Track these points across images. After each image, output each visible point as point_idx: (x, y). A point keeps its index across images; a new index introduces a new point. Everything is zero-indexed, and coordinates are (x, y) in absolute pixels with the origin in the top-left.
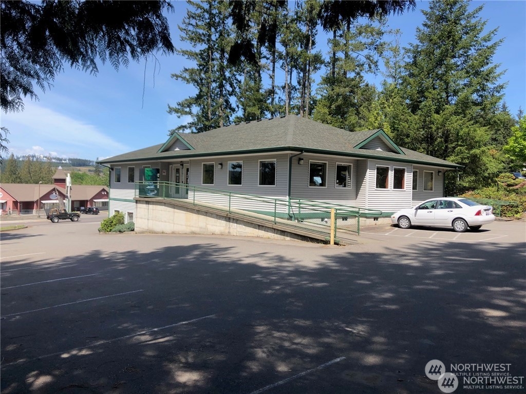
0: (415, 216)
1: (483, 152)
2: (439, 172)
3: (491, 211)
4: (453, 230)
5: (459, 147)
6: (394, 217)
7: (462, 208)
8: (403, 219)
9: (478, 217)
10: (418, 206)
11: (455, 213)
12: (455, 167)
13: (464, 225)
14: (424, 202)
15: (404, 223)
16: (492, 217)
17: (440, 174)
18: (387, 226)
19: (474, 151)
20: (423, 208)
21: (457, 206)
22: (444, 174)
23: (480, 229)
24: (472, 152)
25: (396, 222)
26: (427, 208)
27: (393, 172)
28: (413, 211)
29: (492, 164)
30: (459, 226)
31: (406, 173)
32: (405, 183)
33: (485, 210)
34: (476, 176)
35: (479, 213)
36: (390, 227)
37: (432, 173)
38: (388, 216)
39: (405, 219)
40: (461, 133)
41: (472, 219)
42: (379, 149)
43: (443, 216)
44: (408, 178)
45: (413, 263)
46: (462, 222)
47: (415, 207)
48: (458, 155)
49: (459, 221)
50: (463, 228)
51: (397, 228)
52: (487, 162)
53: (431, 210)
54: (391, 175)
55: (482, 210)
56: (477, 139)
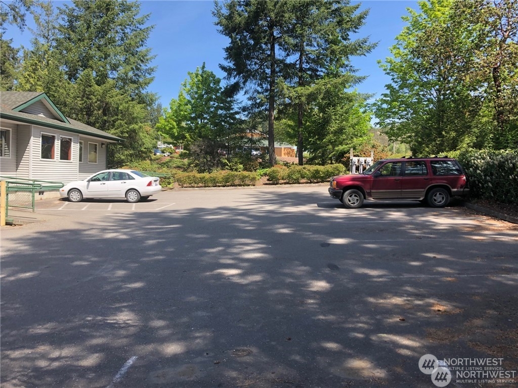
0: (87, 188)
1: (140, 127)
2: (102, 144)
3: (158, 182)
4: (127, 201)
5: (119, 121)
6: (63, 191)
7: (134, 179)
8: (74, 192)
9: (149, 187)
10: (89, 178)
11: (129, 184)
12: (117, 140)
13: (136, 195)
14: (95, 174)
15: (75, 196)
16: (159, 187)
17: (104, 146)
18: (55, 200)
19: (133, 126)
20: (95, 180)
21: (130, 178)
22: (107, 146)
23: (149, 199)
24: (131, 127)
25: (66, 196)
26: (99, 180)
27: (60, 142)
28: (85, 183)
29: (147, 139)
30: (133, 196)
31: (72, 143)
32: (72, 154)
33: (155, 181)
34: (134, 150)
35: (150, 184)
36: (59, 202)
37: (96, 145)
38: (56, 189)
39: (76, 192)
40: (121, 108)
41: (144, 190)
42: (42, 115)
43: (115, 187)
44: (75, 148)
45: (117, 236)
46: (135, 193)
47: (87, 179)
48: (117, 128)
49: (132, 192)
50: (136, 198)
51: (67, 203)
52: (143, 137)
53: (104, 182)
54: (57, 145)
55: (153, 181)
56: (135, 115)
